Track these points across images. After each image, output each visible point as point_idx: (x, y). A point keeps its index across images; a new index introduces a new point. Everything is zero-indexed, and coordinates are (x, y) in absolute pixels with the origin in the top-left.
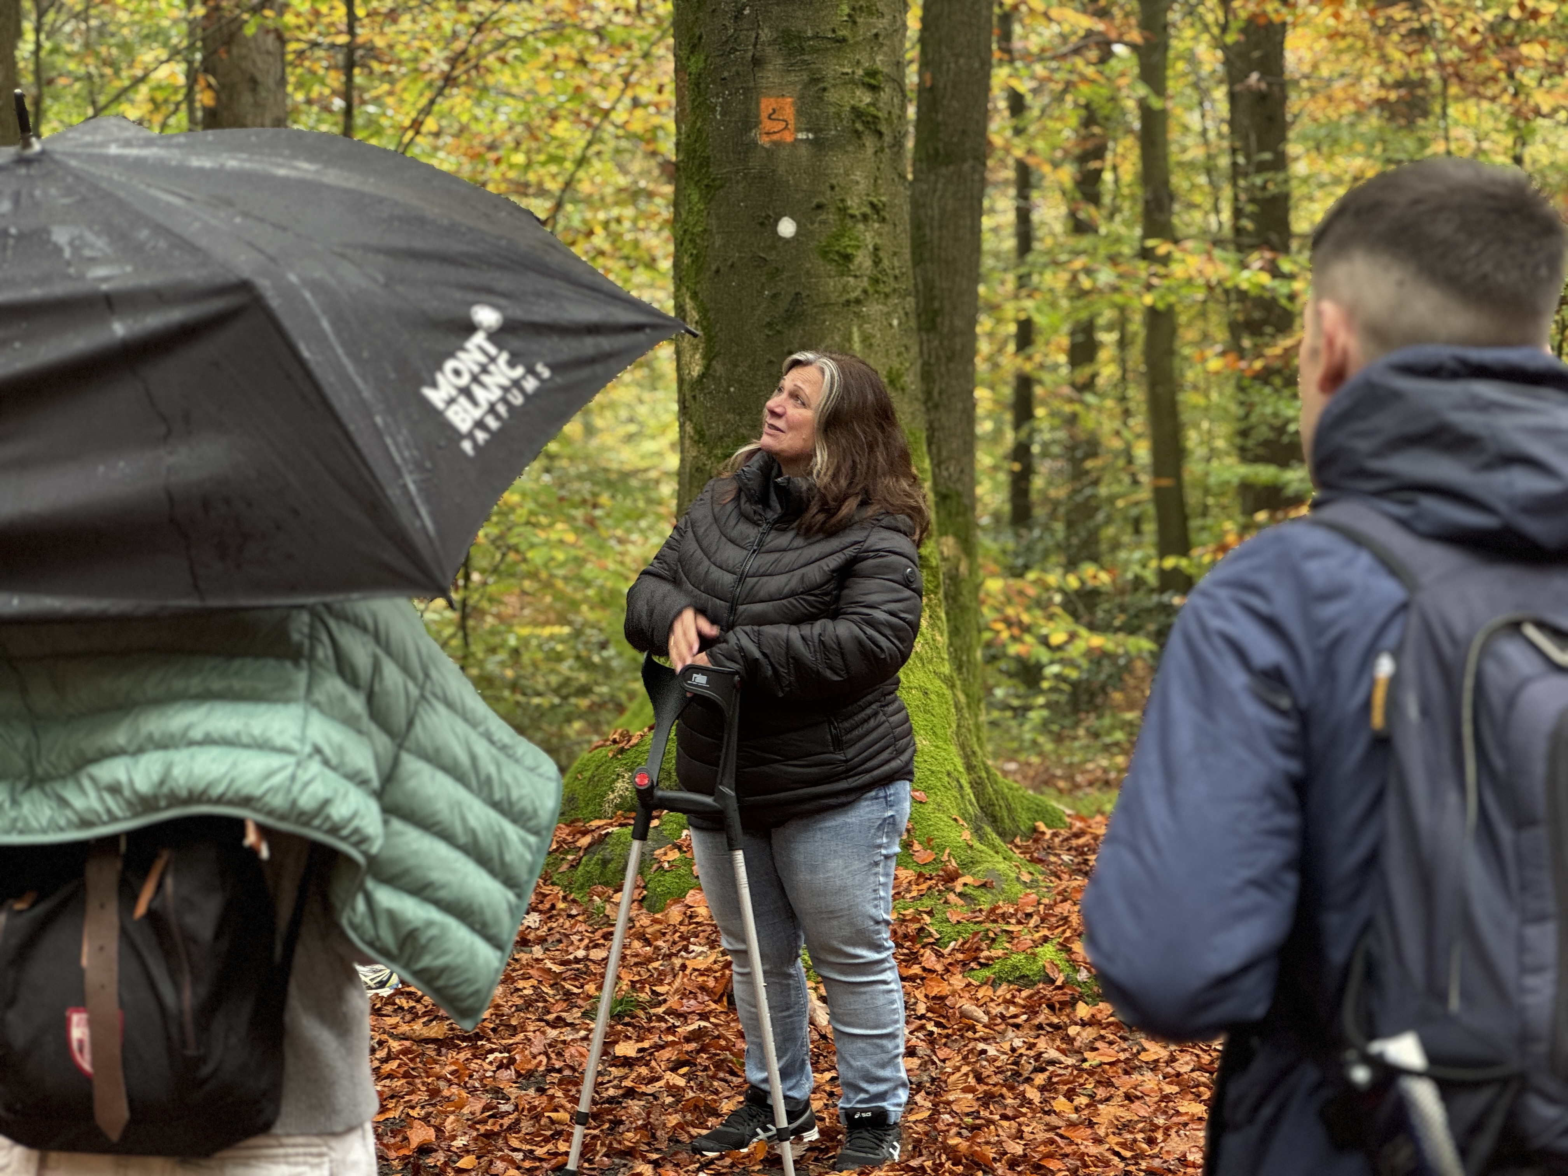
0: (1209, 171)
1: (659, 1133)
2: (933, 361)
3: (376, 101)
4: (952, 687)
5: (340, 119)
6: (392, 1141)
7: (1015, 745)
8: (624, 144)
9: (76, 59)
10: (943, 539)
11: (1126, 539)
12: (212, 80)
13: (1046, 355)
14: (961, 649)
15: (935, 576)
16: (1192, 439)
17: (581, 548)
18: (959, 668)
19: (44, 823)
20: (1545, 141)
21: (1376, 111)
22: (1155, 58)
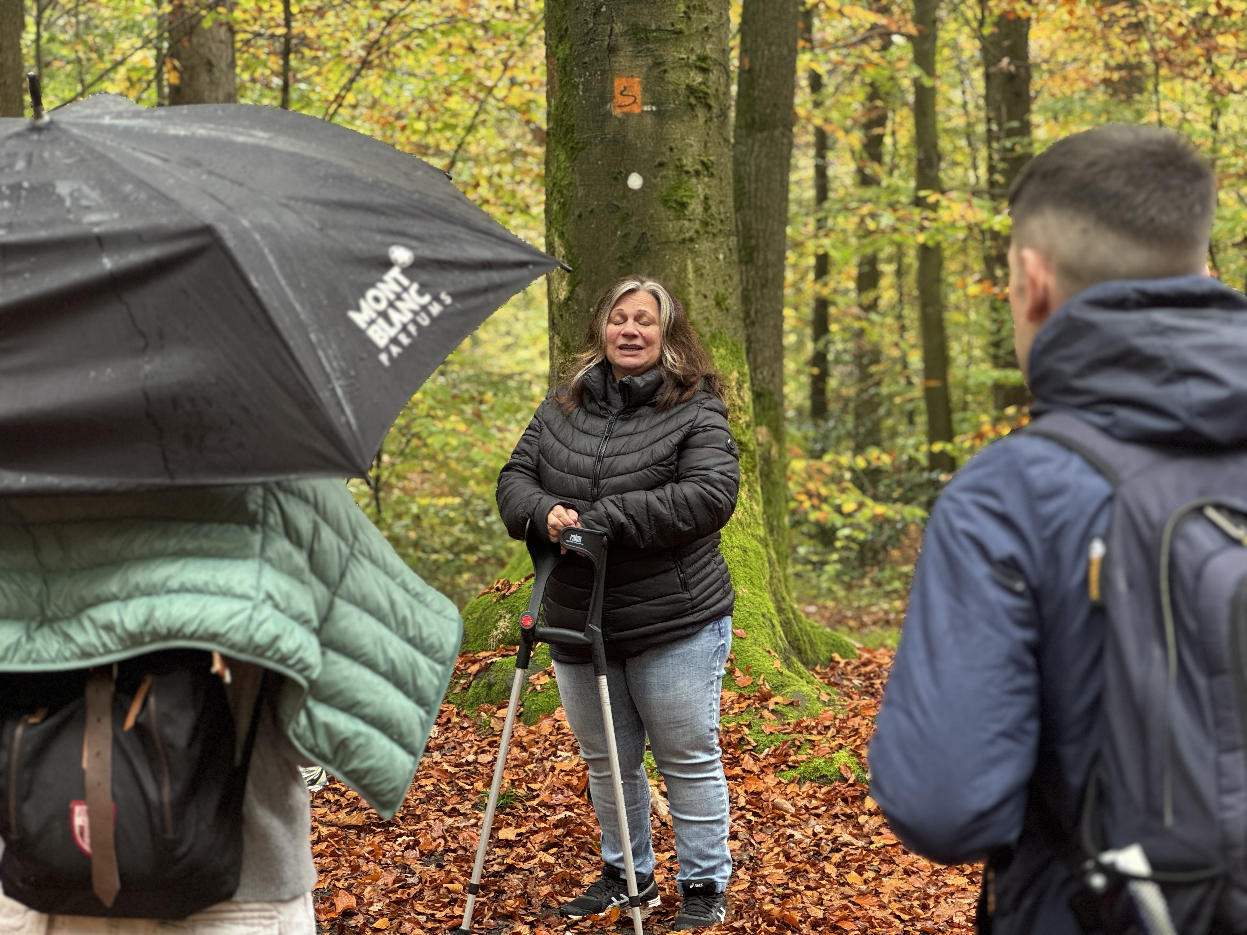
0: (968, 137)
1: (533, 901)
2: (750, 287)
3: (306, 80)
4: (766, 546)
5: (279, 94)
6: (322, 906)
7: (814, 592)
8: (504, 114)
9: (69, 47)
10: (759, 429)
11: (902, 428)
12: (177, 63)
13: (839, 282)
14: (772, 516)
15: (753, 458)
16: (955, 349)
17: (471, 435)
18: (771, 531)
19: (53, 654)
20: (1235, 112)
21: (1102, 88)
22: (927, 46)
